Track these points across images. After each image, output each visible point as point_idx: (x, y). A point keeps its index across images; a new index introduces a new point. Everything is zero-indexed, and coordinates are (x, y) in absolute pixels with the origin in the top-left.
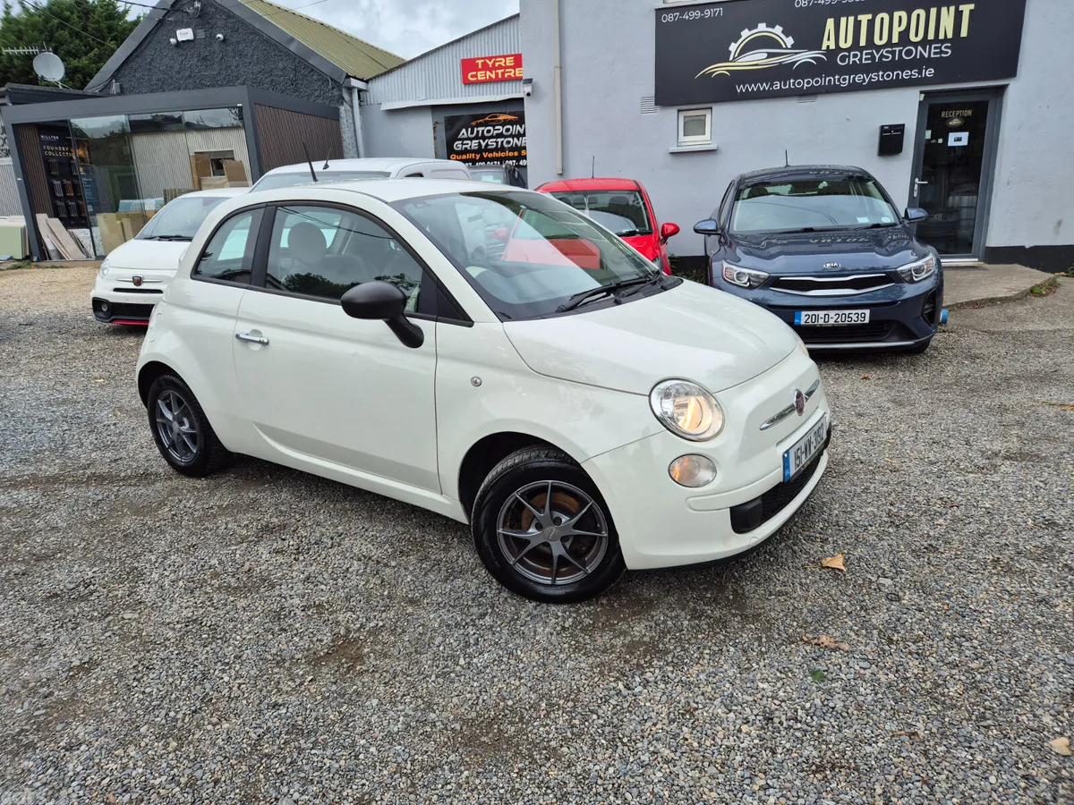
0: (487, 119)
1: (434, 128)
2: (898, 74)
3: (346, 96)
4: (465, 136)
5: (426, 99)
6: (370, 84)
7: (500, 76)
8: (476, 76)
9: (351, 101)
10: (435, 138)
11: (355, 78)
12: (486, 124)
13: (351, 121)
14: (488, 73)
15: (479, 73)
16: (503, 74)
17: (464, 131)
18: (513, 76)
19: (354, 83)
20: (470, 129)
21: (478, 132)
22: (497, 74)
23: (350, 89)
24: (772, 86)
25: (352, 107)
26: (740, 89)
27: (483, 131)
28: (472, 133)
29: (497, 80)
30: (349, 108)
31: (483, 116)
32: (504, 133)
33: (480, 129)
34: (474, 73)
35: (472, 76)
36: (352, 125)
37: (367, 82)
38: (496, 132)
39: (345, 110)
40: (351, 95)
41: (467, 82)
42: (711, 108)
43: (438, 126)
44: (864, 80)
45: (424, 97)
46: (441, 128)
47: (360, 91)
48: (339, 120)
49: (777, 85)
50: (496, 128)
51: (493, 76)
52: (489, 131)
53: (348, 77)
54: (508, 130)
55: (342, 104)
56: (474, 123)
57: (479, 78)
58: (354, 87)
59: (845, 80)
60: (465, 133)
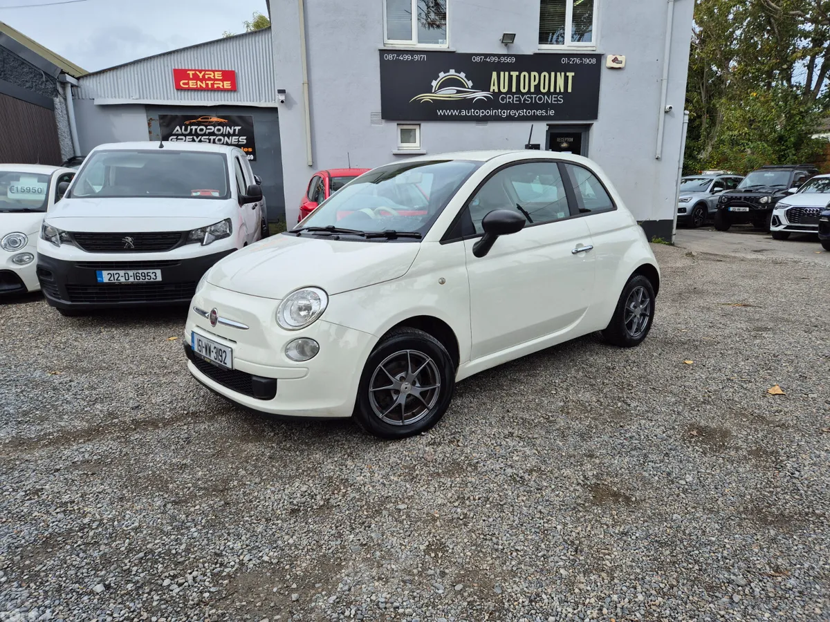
0: (200, 119)
1: (149, 124)
2: (534, 112)
3: (60, 90)
4: (180, 132)
5: (140, 98)
6: (81, 81)
7: (210, 87)
8: (188, 84)
9: (65, 94)
10: (150, 132)
11: (68, 74)
12: (199, 124)
13: (65, 112)
14: (199, 83)
15: (190, 82)
16: (213, 85)
17: (178, 128)
18: (221, 87)
19: (69, 79)
20: (183, 127)
21: (191, 130)
22: (207, 85)
23: (64, 84)
24: (460, 112)
25: (65, 99)
26: (440, 113)
27: (196, 129)
28: (186, 130)
29: (207, 89)
30: (62, 100)
31: (196, 117)
32: (216, 132)
33: (194, 128)
34: (186, 81)
35: (184, 84)
36: (66, 116)
37: (78, 79)
38: (208, 131)
39: (60, 102)
40: (64, 88)
41: (179, 88)
42: (420, 125)
43: (153, 122)
44: (515, 115)
45: (138, 97)
46: (156, 124)
47: (72, 86)
48: (54, 111)
49: (464, 113)
50: (209, 127)
51: (204, 86)
52: (201, 130)
53: (63, 72)
54: (219, 130)
55: (56, 96)
56: (187, 122)
57: (191, 86)
58: (69, 82)
59: (504, 113)
60: (179, 130)
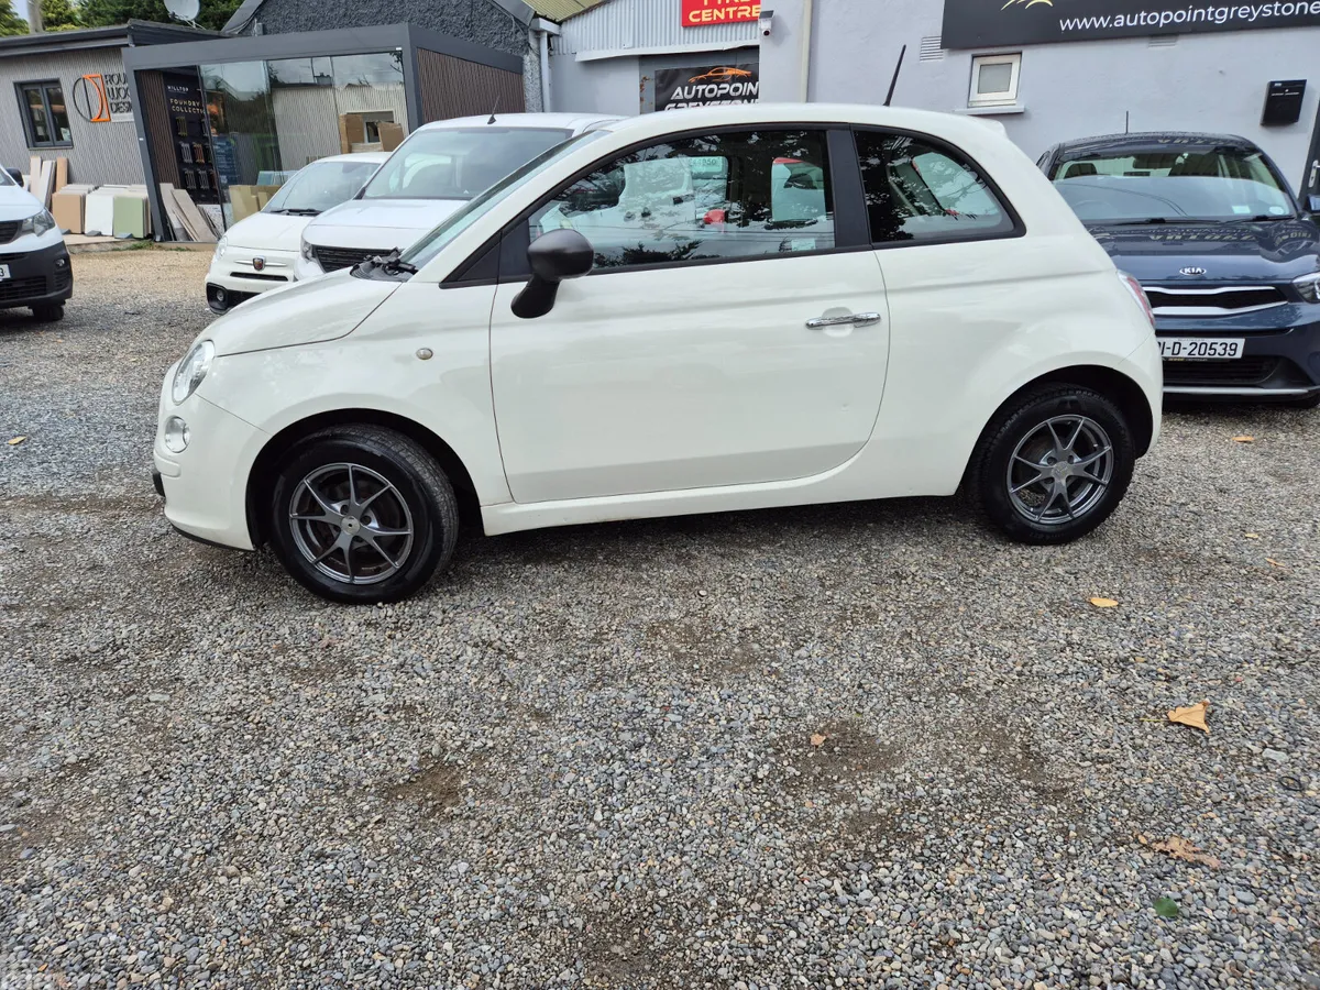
0: (710, 74)
1: (641, 86)
2: (1302, 8)
3: (533, 43)
4: (681, 97)
5: (634, 47)
6: (564, 27)
7: (731, 16)
8: (699, 16)
9: (539, 48)
10: (641, 100)
11: (545, 18)
12: (708, 81)
13: (537, 76)
14: (716, 12)
15: (704, 12)
16: (735, 13)
17: (679, 90)
18: (748, 16)
19: (544, 25)
20: (687, 88)
21: (697, 91)
22: (727, 14)
23: (538, 33)
24: (1112, 21)
25: (539, 56)
26: (1066, 25)
27: (704, 90)
28: (690, 92)
29: (727, 22)
30: (535, 58)
31: (706, 70)
32: (732, 93)
33: (701, 88)
34: (698, 12)
35: (695, 16)
36: (538, 81)
37: (560, 24)
38: (721, 92)
39: (531, 61)
40: (538, 40)
41: (687, 25)
42: (1021, 53)
43: (646, 83)
44: (1251, 15)
45: (631, 44)
46: (651, 86)
47: (550, 36)
48: (521, 74)
49: (1120, 21)
50: (722, 86)
51: (722, 16)
52: (711, 91)
53: (536, 16)
54: (736, 89)
55: (527, 52)
56: (693, 80)
57: (704, 19)
58: (543, 31)
59: (1221, 13)
60: (681, 93)
